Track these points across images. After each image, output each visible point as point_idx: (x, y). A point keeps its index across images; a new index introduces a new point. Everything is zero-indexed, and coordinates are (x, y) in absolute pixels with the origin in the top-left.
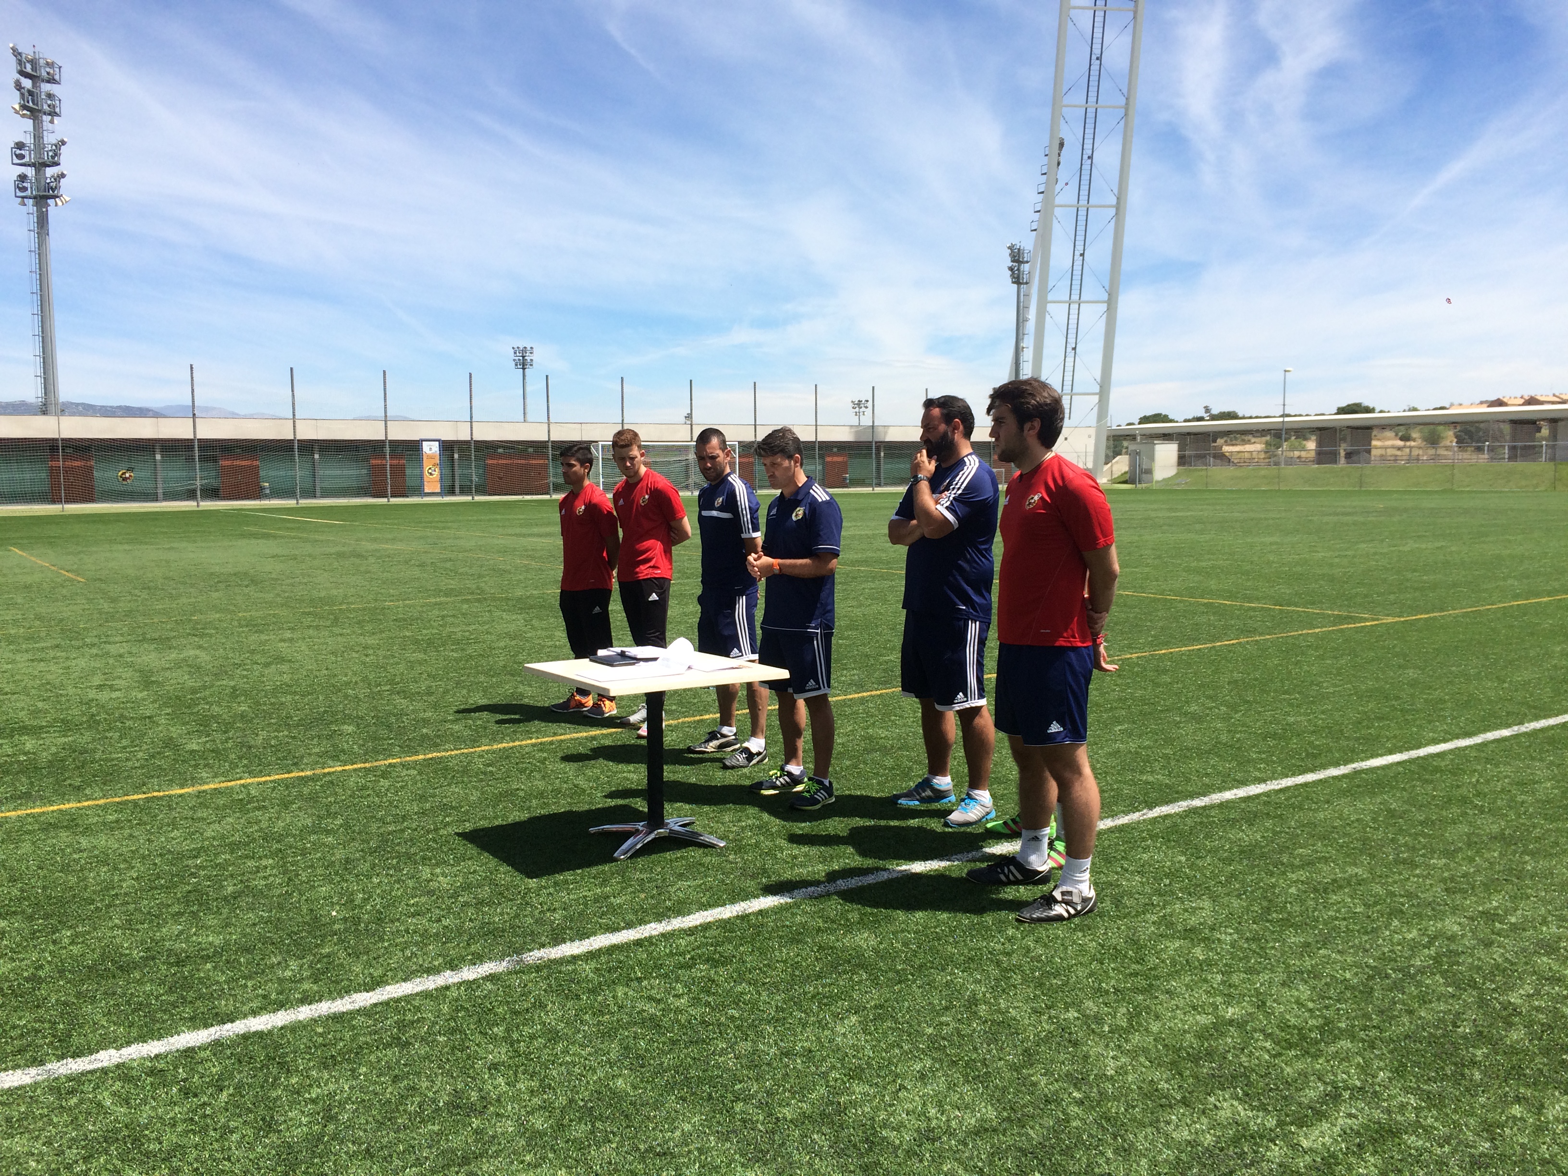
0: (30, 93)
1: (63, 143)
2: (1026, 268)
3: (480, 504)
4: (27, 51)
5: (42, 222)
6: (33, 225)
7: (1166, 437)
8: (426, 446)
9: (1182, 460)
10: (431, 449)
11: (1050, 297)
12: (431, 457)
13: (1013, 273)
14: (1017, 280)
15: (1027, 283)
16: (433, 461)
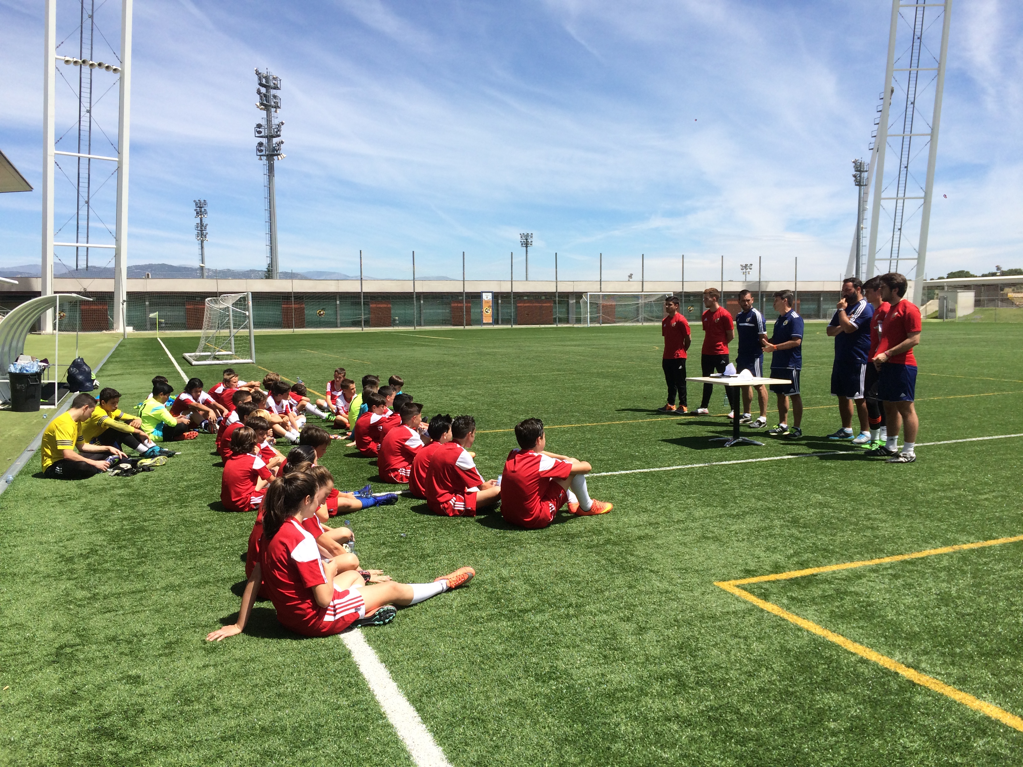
0: (265, 96)
1: (282, 124)
2: (865, 175)
3: (516, 329)
4: (264, 72)
5: (271, 169)
6: (266, 172)
7: (966, 287)
8: (484, 295)
9: (978, 303)
10: (487, 297)
11: (883, 195)
12: (487, 302)
13: (856, 179)
14: (859, 183)
15: (866, 185)
16: (488, 305)
